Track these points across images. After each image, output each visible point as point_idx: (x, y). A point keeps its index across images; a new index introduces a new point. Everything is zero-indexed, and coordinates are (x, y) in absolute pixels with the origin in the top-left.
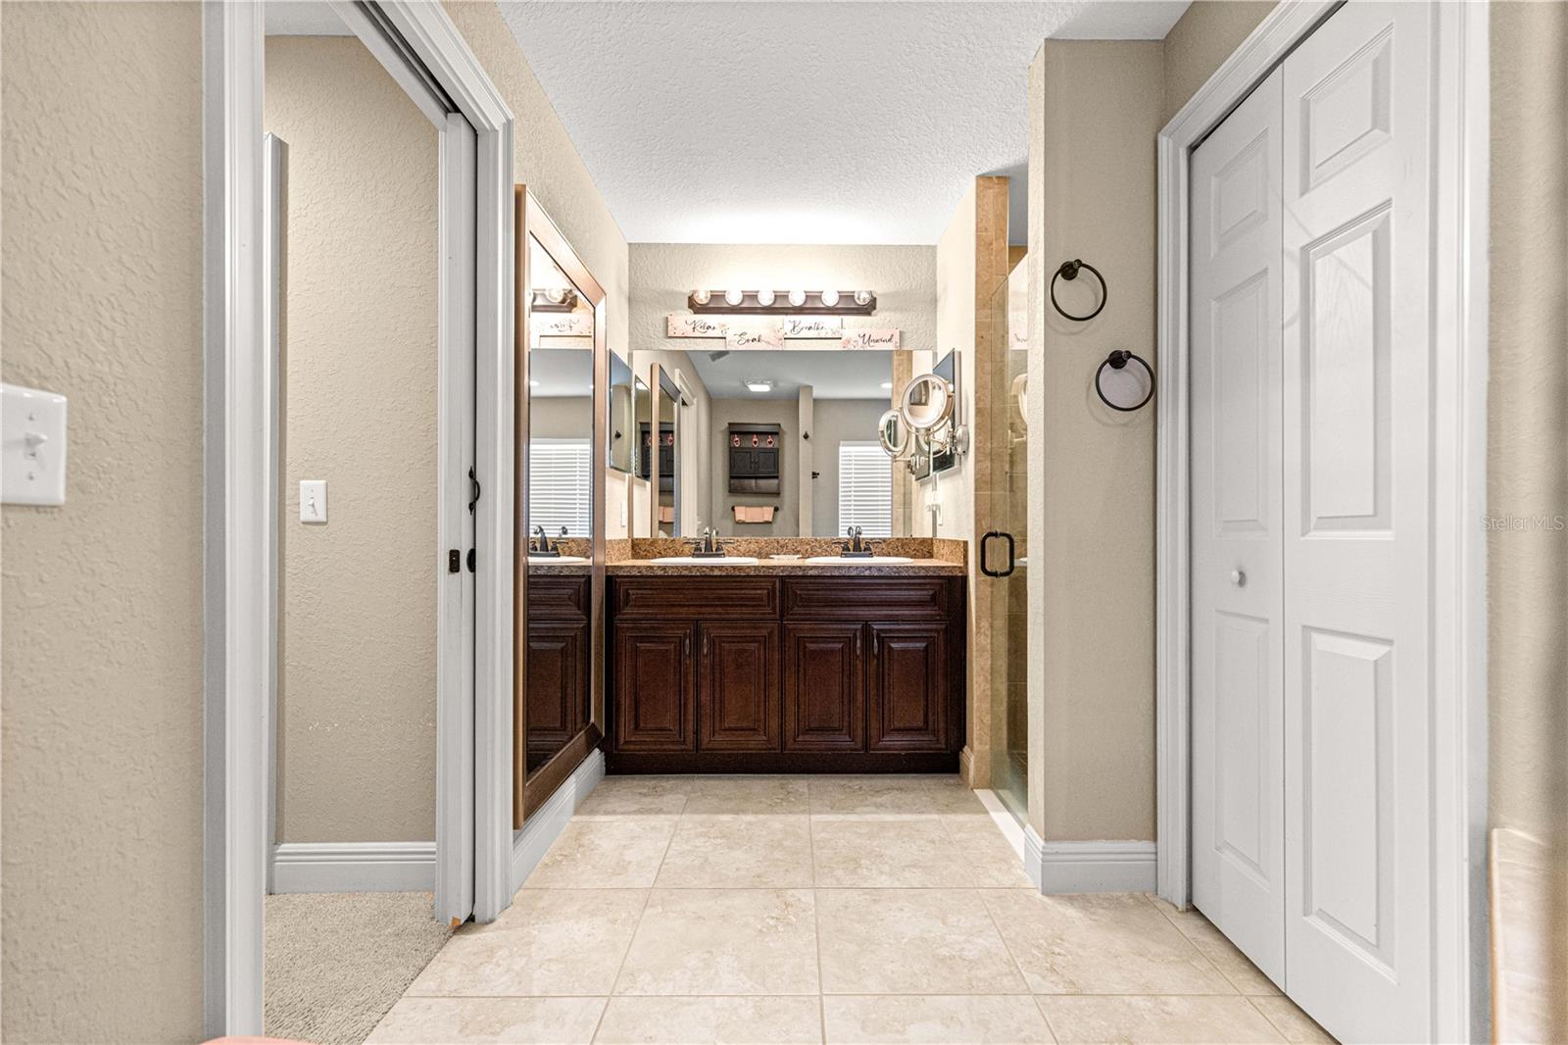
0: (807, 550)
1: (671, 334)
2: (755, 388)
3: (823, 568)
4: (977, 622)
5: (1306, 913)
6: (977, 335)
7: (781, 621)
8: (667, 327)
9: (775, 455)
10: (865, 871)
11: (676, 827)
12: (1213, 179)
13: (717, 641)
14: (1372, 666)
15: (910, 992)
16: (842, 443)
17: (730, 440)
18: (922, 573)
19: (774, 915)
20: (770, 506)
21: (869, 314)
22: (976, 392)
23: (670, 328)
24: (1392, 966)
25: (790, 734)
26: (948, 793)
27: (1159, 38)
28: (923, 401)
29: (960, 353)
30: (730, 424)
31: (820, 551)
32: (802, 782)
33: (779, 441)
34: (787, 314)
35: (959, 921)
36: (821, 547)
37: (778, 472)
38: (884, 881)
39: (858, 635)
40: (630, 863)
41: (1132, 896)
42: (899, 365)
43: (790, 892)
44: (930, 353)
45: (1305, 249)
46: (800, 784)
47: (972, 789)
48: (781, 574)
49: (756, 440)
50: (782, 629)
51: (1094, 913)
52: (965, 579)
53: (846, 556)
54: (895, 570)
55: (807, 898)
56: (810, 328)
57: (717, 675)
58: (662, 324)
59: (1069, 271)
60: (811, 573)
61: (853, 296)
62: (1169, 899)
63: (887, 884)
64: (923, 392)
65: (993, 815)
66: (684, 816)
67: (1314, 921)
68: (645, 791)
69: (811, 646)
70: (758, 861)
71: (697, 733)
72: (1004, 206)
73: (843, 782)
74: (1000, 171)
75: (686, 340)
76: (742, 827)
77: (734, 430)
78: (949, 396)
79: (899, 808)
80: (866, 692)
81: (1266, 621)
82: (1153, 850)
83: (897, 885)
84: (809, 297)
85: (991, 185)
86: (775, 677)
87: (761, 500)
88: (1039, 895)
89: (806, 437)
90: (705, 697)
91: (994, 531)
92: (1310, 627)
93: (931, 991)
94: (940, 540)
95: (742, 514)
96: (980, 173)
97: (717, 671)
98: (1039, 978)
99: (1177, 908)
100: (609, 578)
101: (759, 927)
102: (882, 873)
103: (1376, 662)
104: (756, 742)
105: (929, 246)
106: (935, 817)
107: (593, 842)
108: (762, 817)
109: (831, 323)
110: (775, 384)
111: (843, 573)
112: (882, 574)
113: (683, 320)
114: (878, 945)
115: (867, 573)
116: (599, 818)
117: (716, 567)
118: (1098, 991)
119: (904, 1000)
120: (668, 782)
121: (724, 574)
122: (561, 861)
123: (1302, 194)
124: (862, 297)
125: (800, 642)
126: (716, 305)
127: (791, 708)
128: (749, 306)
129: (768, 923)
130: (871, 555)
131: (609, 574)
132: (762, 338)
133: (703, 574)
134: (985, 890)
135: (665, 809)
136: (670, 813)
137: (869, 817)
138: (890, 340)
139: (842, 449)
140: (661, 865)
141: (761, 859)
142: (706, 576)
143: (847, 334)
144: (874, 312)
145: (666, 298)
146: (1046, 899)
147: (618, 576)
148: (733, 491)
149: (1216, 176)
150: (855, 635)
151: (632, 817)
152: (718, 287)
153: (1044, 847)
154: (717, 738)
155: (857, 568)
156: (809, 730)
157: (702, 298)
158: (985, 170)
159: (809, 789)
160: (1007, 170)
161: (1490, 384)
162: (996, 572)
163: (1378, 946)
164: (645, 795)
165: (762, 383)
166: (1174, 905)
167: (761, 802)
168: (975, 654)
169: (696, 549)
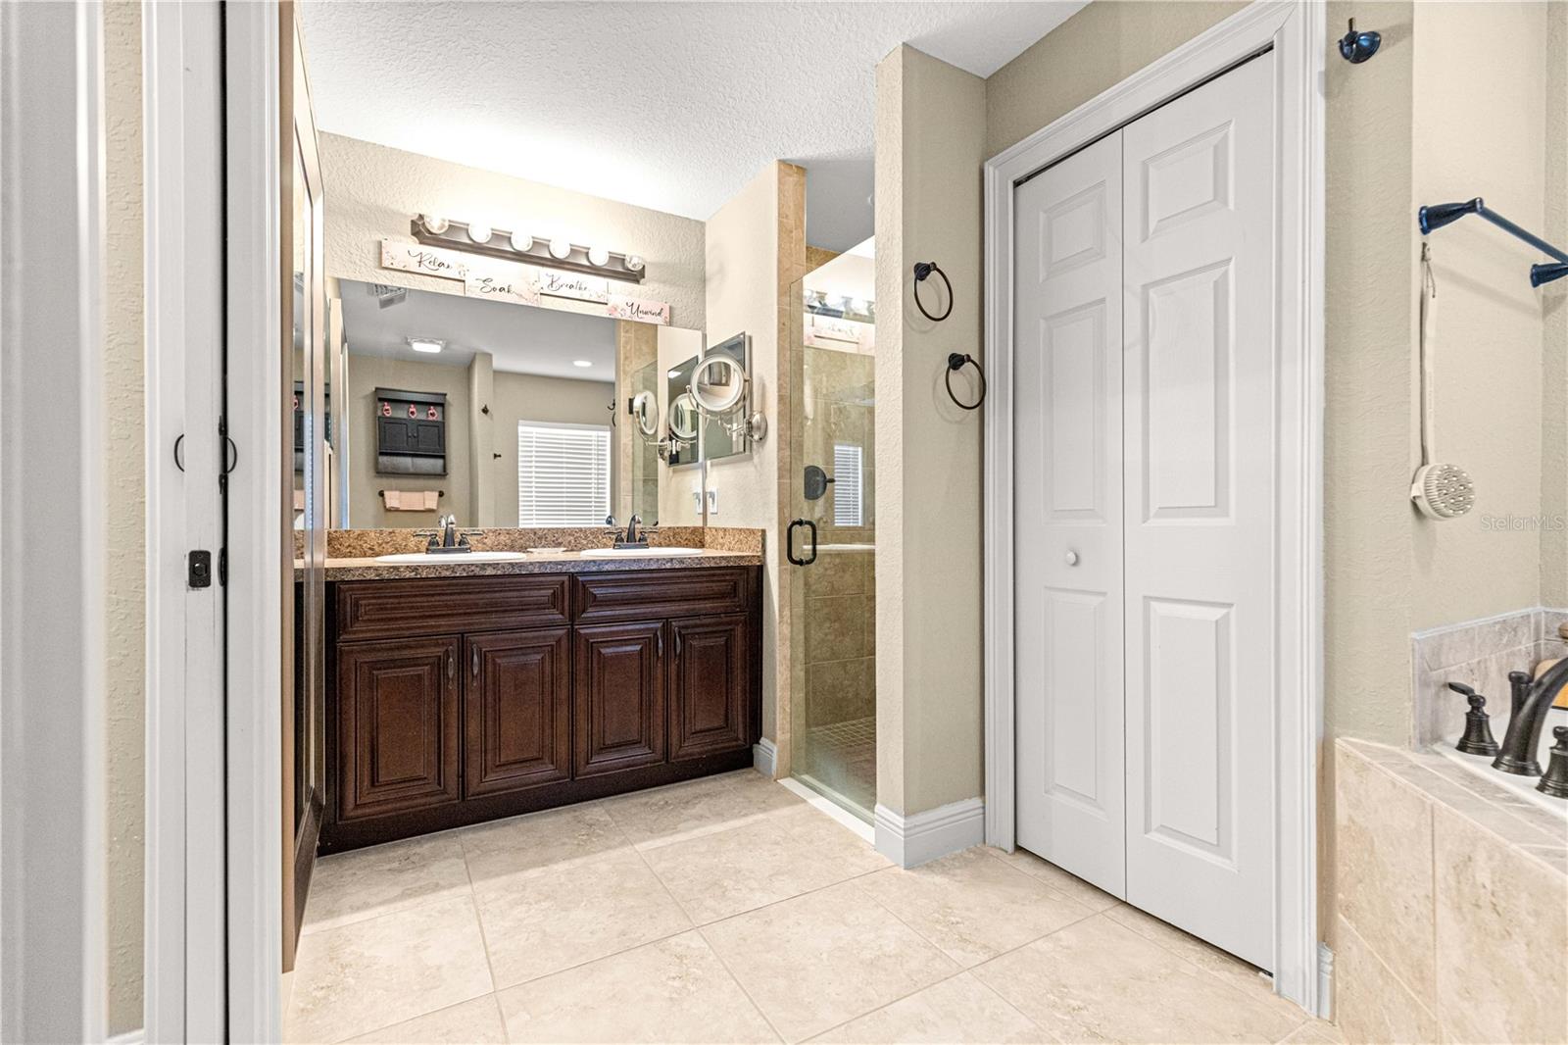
0: (570, 542)
1: (386, 264)
2: (419, 347)
3: (621, 561)
4: (780, 611)
5: (1146, 832)
6: (779, 321)
7: (572, 625)
8: (381, 253)
9: (440, 430)
10: (733, 892)
11: (474, 901)
12: (1041, 213)
13: (489, 655)
14: (1214, 626)
15: (868, 1010)
16: (521, 421)
17: (375, 409)
18: (723, 564)
19: (673, 975)
20: (432, 490)
21: (638, 282)
22: (779, 379)
23: (384, 256)
24: (1230, 858)
25: (581, 758)
26: (755, 789)
27: (982, 76)
28: (724, 381)
29: (750, 338)
30: (377, 389)
31: (585, 542)
32: (596, 809)
33: (443, 412)
34: (543, 265)
35: (857, 918)
36: (586, 537)
37: (444, 452)
38: (760, 899)
39: (659, 633)
40: (439, 968)
41: (969, 850)
42: (626, 343)
43: (672, 941)
44: (700, 333)
45: (1146, 287)
46: (596, 812)
47: (775, 780)
48: (572, 570)
49: (414, 410)
50: (573, 634)
51: (954, 875)
52: (760, 570)
53: (620, 548)
54: (697, 561)
55: (695, 942)
56: (571, 287)
57: (490, 699)
58: (373, 249)
59: (922, 271)
60: (607, 568)
61: (624, 260)
62: (997, 845)
63: (766, 901)
64: (724, 373)
65: (810, 801)
66: (475, 886)
67: (1154, 836)
68: (396, 865)
69: (607, 651)
70: (610, 916)
71: (462, 776)
72: (802, 196)
73: (644, 800)
74: (800, 160)
75: (409, 275)
76: (563, 879)
77: (382, 397)
78: (745, 381)
79: (720, 816)
80: (666, 698)
81: (1104, 594)
82: (981, 805)
83: (776, 898)
84: (574, 252)
85: (791, 172)
86: (563, 693)
87: (421, 482)
88: (903, 871)
89: (485, 411)
90: (473, 729)
91: (797, 520)
92: (1151, 598)
93: (886, 1000)
94: (710, 528)
95: (393, 499)
96: (783, 157)
97: (490, 695)
98: (960, 952)
99: (1006, 852)
100: (331, 587)
101: (666, 994)
102: (752, 890)
103: (1217, 622)
104: (542, 773)
105: (697, 221)
106: (761, 816)
107: (362, 955)
108: (578, 861)
109: (595, 285)
110: (446, 347)
111: (643, 566)
112: (684, 566)
113: (404, 249)
114: (803, 969)
115: (668, 566)
116: (346, 920)
117: (489, 565)
118: (1009, 947)
119: (870, 1020)
120: (423, 846)
121: (499, 573)
122: (325, 998)
123: (1144, 241)
124: (633, 262)
125: (592, 647)
126: (452, 239)
127: (582, 723)
128: (497, 248)
129: (673, 986)
130: (647, 546)
131: (329, 579)
132: (512, 289)
133: (471, 574)
134: (857, 880)
135: (441, 882)
136: (452, 886)
137: (697, 833)
138: (659, 314)
139: (521, 429)
140: (488, 958)
141: (612, 912)
142: (474, 577)
143: (613, 300)
144: (642, 281)
145: (376, 216)
146: (910, 873)
147: (343, 582)
148: (380, 472)
149: (1045, 212)
150: (655, 634)
151: (399, 905)
152: (459, 218)
153: (905, 824)
154: (491, 777)
155: (658, 560)
156: (605, 748)
157: (435, 225)
158: (788, 156)
159: (610, 815)
160: (807, 162)
161: (1325, 409)
162: (802, 560)
163: (1218, 845)
164: (401, 871)
165: (431, 342)
166: (1002, 850)
167: (564, 844)
168: (778, 643)
169: (431, 543)
